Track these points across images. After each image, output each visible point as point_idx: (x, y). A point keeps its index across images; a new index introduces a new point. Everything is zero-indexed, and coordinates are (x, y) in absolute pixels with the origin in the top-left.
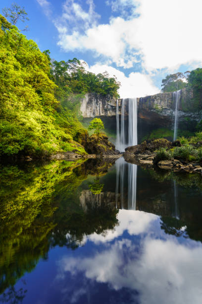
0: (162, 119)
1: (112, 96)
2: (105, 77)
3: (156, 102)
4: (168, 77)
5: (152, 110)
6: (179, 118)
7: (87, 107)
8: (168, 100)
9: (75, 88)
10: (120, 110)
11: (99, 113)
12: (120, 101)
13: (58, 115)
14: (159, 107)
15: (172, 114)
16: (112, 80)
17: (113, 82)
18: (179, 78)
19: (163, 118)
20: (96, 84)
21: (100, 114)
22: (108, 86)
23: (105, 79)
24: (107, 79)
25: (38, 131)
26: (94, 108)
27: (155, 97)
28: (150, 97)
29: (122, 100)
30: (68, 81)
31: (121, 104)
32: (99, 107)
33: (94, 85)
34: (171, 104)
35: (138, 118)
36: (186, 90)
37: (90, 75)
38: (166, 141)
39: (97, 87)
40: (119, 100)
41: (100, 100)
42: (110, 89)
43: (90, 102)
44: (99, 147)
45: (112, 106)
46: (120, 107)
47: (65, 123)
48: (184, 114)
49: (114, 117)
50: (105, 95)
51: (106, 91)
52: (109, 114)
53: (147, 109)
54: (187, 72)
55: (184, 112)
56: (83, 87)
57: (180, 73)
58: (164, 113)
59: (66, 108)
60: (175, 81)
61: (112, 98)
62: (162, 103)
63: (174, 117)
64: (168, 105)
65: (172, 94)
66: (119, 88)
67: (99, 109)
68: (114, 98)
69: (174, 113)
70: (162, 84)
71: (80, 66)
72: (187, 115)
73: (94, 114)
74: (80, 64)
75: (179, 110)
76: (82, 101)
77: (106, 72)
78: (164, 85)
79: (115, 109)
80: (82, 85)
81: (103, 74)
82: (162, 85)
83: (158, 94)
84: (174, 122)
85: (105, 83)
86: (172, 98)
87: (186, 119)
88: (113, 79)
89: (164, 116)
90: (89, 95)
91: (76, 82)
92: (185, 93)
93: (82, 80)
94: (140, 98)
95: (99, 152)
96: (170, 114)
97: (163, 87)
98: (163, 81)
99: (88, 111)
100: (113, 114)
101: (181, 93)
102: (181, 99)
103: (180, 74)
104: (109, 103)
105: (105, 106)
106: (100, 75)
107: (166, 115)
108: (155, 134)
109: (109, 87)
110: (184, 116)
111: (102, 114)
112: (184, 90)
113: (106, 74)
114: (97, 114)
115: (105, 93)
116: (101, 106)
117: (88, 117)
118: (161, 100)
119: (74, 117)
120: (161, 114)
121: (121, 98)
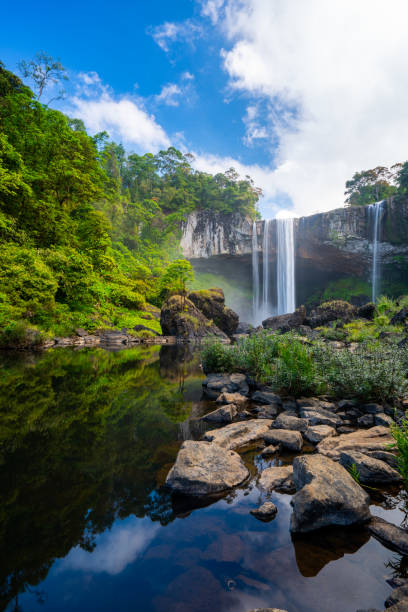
0: (346, 260)
1: (243, 215)
2: (230, 180)
3: (332, 225)
4: (357, 177)
5: (326, 242)
6: (384, 256)
7: (194, 239)
8: (358, 221)
9: (171, 203)
10: (260, 243)
11: (217, 250)
12: (260, 225)
13: (129, 253)
14: (340, 236)
15: (367, 248)
16: (244, 186)
17: (245, 188)
18: (380, 178)
19: (348, 257)
20: (213, 193)
21: (219, 251)
22: (236, 196)
23: (228, 184)
24: (233, 184)
25: (49, 287)
26: (207, 239)
27: (332, 215)
28: (320, 216)
29: (264, 222)
30: (158, 190)
31: (262, 230)
32: (218, 236)
33: (207, 196)
34: (365, 228)
35: (298, 258)
36: (394, 201)
37: (201, 176)
38: (346, 306)
39: (213, 198)
40: (257, 223)
41: (219, 224)
42: (239, 203)
43: (199, 229)
44: (182, 320)
45: (244, 236)
46: (260, 237)
47: (140, 270)
48: (392, 248)
49: (249, 256)
50: (229, 214)
51: (232, 205)
52: (239, 250)
53: (316, 240)
54: (398, 165)
55: (393, 244)
56: (187, 201)
57: (383, 168)
58: (349, 246)
59: (147, 241)
60: (373, 183)
61: (244, 220)
62: (347, 227)
63: (372, 255)
64: (357, 231)
65: (366, 209)
66: (257, 200)
67: (219, 242)
68: (248, 219)
69: (371, 247)
70: (347, 190)
71: (181, 161)
72: (399, 250)
73: (208, 250)
74: (180, 158)
75: (382, 241)
76: (185, 227)
77: (232, 170)
78: (350, 191)
79: (250, 240)
80: (184, 196)
81: (226, 175)
82: (346, 193)
83: (336, 210)
84: (371, 266)
85: (230, 191)
86: (366, 217)
87: (397, 259)
88: (247, 183)
89: (351, 254)
90: (198, 216)
91: (173, 190)
92: (392, 207)
93: (185, 187)
94: (301, 219)
95: (181, 331)
96: (363, 250)
97: (348, 196)
98: (349, 184)
99: (197, 246)
100: (247, 250)
101: (385, 206)
102: (384, 219)
103: (381, 170)
104: (239, 230)
105: (231, 236)
106: (219, 177)
107: (355, 251)
108: (333, 290)
109: (237, 198)
110: (392, 254)
111: (224, 252)
112: (390, 199)
113: (231, 174)
114: (214, 251)
115: (230, 210)
116: (222, 236)
117: (197, 257)
118: (344, 221)
119: (162, 258)
120: (345, 249)
121: (262, 219)
